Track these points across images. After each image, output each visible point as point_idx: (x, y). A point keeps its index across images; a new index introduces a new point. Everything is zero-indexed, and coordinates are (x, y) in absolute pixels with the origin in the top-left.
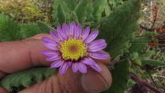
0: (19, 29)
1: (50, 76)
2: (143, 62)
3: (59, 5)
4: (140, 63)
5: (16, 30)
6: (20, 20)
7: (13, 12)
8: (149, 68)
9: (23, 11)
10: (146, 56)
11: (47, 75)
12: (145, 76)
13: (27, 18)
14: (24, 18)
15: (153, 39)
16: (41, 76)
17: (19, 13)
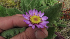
0: (5, 10)
1: (22, 32)
2: (58, 25)
3: (23, 1)
4: (56, 25)
5: (4, 11)
6: (5, 6)
7: (3, 3)
8: (60, 28)
9: (7, 2)
10: (59, 22)
11: (21, 31)
12: (58, 31)
13: (8, 5)
14: (7, 5)
15: (62, 15)
16: (18, 32)
17: (5, 3)
